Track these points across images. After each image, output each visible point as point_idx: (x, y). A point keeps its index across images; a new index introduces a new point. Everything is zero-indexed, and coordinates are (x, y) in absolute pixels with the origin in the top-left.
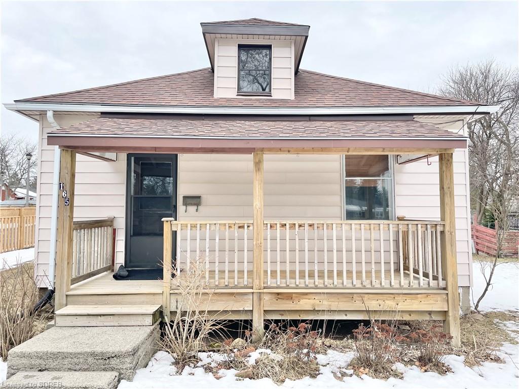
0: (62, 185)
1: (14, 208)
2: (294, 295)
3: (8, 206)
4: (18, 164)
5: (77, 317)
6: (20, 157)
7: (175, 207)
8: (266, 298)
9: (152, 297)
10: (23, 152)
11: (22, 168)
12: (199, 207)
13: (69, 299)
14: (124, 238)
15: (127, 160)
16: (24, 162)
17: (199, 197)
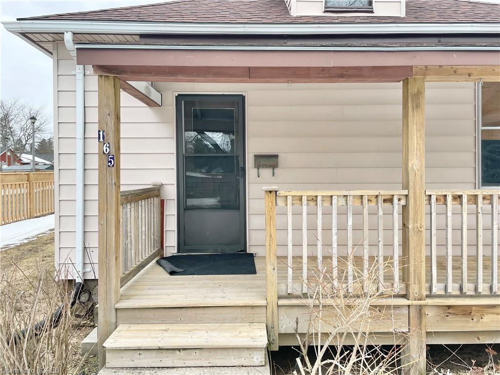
0: (101, 133)
1: (21, 173)
2: (473, 308)
3: (14, 171)
4: (22, 129)
5: (141, 352)
6: (23, 123)
7: (244, 169)
8: (430, 313)
9: (249, 311)
10: (26, 117)
11: (27, 134)
12: (276, 170)
13: (119, 314)
14: (175, 213)
15: (177, 105)
16: (28, 127)
17: (276, 156)
